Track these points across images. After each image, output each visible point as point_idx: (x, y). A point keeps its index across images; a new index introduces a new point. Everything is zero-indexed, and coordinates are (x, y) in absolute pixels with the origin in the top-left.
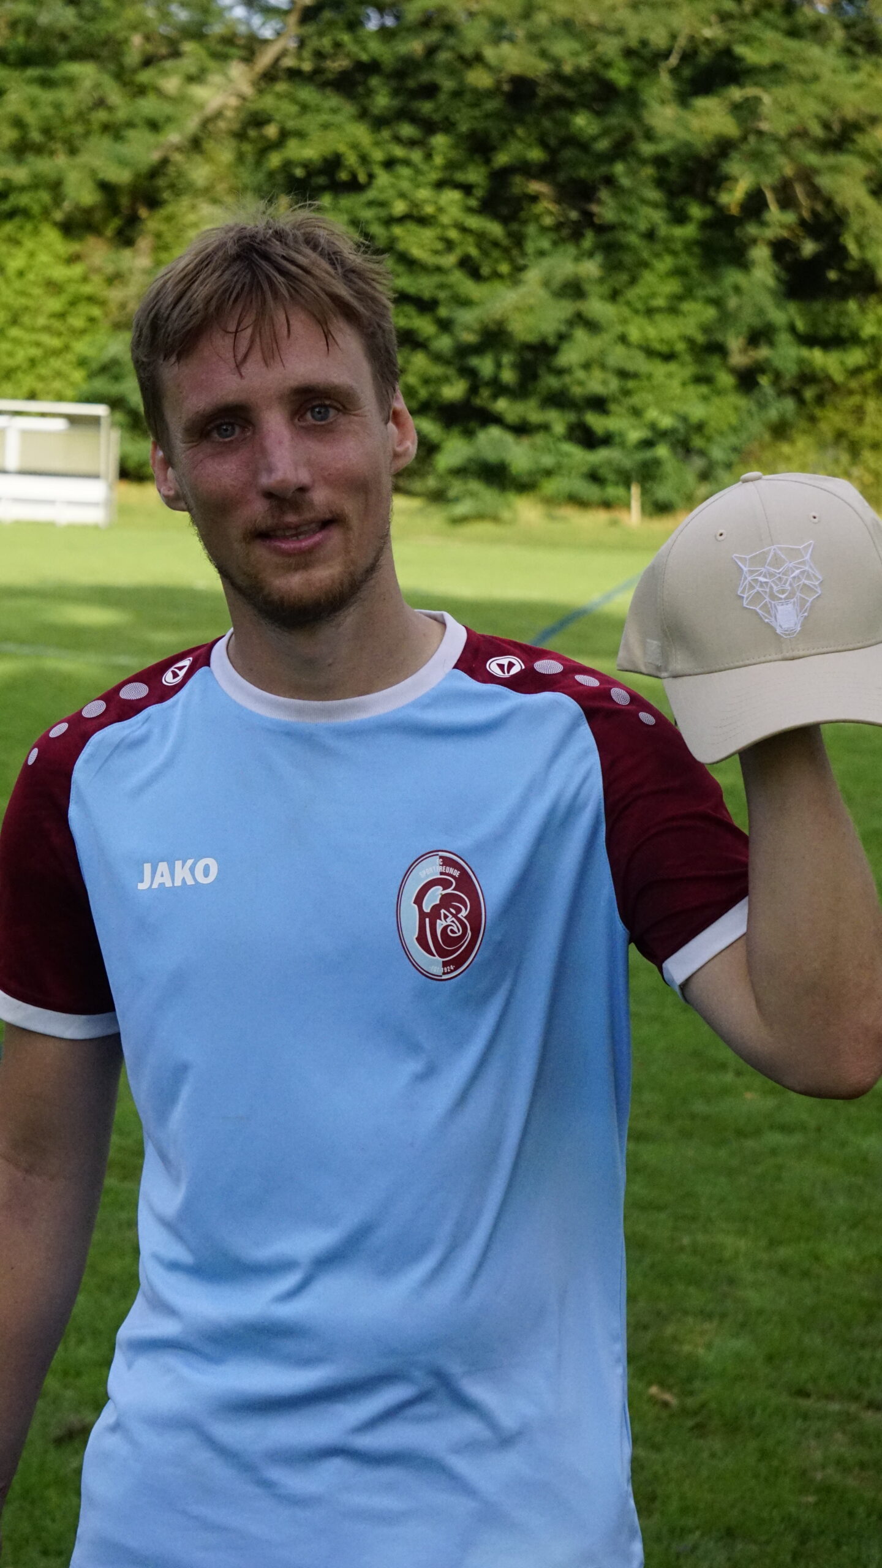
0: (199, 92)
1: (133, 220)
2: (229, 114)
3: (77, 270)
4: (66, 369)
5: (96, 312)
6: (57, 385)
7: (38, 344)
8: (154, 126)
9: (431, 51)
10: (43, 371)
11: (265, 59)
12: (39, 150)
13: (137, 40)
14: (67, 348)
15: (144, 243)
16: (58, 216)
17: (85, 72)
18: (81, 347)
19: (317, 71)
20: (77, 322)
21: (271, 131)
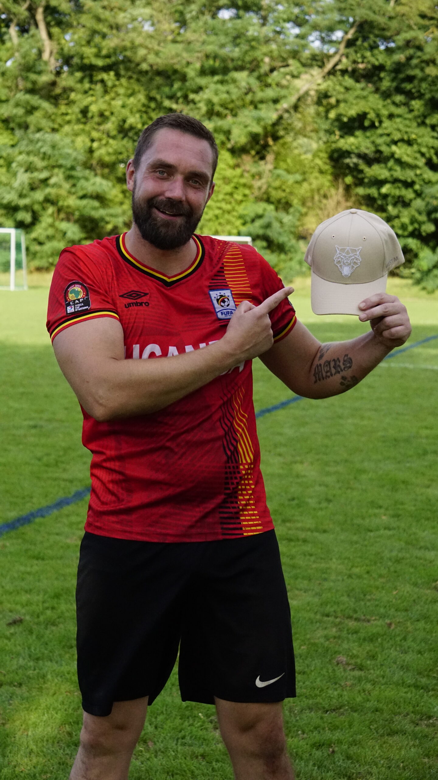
0: (297, 83)
1: (266, 146)
2: (312, 93)
3: (238, 171)
4: (233, 220)
5: (247, 192)
6: (228, 227)
7: (220, 208)
8: (276, 101)
9: (409, 58)
10: (221, 221)
11: (329, 66)
12: (219, 115)
13: (267, 60)
14: (233, 210)
15: (270, 157)
16: (229, 146)
17: (242, 77)
18: (241, 210)
19: (354, 71)
20: (239, 197)
21: (333, 101)
